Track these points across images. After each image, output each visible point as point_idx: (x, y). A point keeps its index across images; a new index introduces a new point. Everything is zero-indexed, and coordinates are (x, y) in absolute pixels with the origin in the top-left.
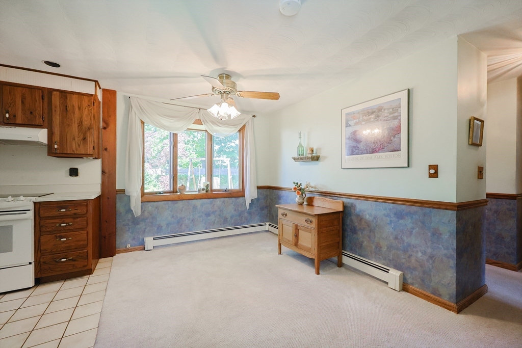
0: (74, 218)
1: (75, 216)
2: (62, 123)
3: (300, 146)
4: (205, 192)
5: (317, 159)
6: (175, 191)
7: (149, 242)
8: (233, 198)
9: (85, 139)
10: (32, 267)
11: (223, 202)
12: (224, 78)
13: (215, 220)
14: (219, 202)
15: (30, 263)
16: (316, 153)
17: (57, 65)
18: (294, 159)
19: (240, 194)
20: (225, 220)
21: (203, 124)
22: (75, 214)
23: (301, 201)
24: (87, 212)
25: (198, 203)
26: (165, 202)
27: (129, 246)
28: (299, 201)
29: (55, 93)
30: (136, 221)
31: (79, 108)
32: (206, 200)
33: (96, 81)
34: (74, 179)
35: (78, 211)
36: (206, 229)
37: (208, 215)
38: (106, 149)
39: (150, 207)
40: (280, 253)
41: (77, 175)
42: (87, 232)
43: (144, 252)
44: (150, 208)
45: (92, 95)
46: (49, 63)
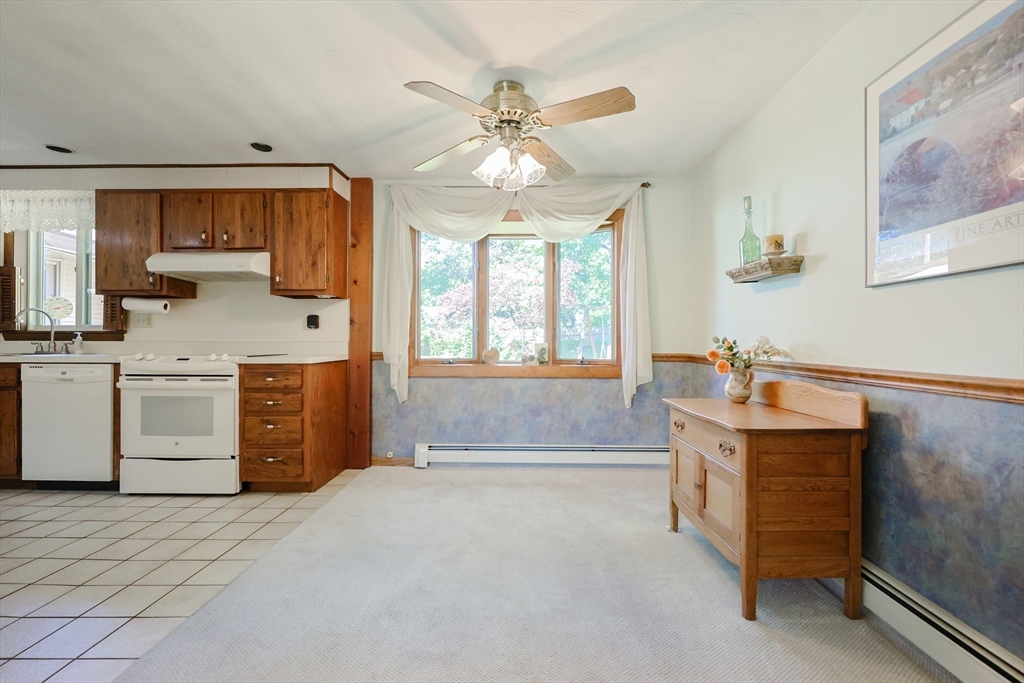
0: (285, 394)
1: (286, 390)
2: (286, 241)
3: (749, 236)
4: (535, 363)
5: (796, 265)
6: (479, 361)
7: (422, 453)
8: (594, 380)
9: (314, 264)
10: (235, 464)
11: (570, 387)
12: (506, 89)
13: (552, 425)
14: (559, 387)
15: (233, 457)
16: (795, 250)
17: (267, 148)
18: (732, 275)
19: (611, 372)
20: (575, 428)
21: (524, 218)
22: (286, 387)
23: (739, 391)
24: (302, 386)
25: (516, 385)
26: (453, 380)
27: (390, 455)
28: (732, 392)
29: (278, 194)
30: (401, 410)
31: (308, 214)
32: (533, 380)
33: (331, 166)
34: (313, 331)
35: (290, 383)
36: (532, 442)
37: (536, 412)
38: (355, 282)
39: (425, 386)
40: (675, 528)
41: (317, 326)
42: (303, 420)
43: (411, 469)
44: (426, 388)
45: (324, 190)
46: (256, 146)
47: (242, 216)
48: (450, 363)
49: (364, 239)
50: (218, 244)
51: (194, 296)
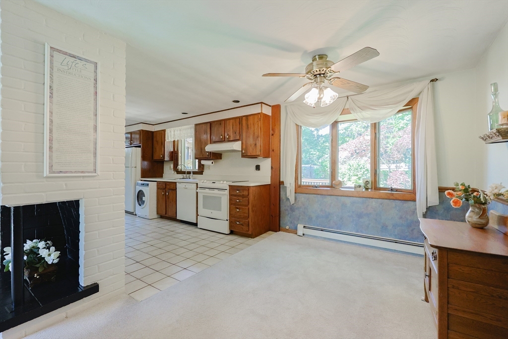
0: (243, 198)
1: (243, 196)
2: (246, 136)
3: (495, 111)
4: (362, 189)
6: (331, 186)
7: (301, 230)
8: (397, 201)
9: (255, 145)
10: (228, 222)
11: (381, 204)
12: (318, 60)
13: (369, 224)
14: (374, 203)
15: (227, 220)
17: (238, 102)
18: (483, 139)
20: (384, 228)
21: (351, 112)
22: (243, 195)
23: (477, 220)
24: (248, 195)
25: (348, 201)
26: (315, 195)
27: (287, 228)
29: (243, 118)
30: (292, 208)
31: (253, 124)
33: (261, 103)
34: (258, 172)
35: (244, 193)
36: (357, 232)
37: (360, 216)
38: (273, 150)
40: (427, 300)
41: (259, 170)
42: (249, 209)
44: (303, 199)
45: (259, 113)
46: (234, 101)
47: (233, 128)
48: (316, 187)
49: (277, 131)
50: (226, 140)
51: (221, 159)
